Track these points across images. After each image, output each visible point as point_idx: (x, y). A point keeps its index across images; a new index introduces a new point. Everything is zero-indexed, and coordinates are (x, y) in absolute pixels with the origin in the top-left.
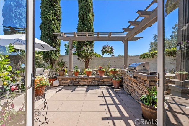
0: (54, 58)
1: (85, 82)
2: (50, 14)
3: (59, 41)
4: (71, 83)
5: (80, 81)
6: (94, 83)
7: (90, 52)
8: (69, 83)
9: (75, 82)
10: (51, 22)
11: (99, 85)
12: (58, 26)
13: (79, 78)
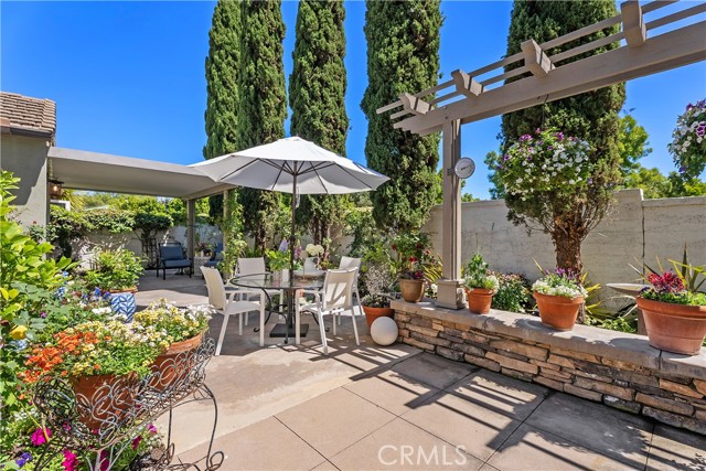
0: (408, 218)
1: (528, 360)
2: (390, 43)
3: (424, 142)
4: (446, 343)
5: (495, 345)
6: (600, 387)
7: (560, 167)
8: (440, 342)
9: (467, 342)
10: (395, 70)
11: (640, 415)
12: (422, 80)
13: (485, 325)
